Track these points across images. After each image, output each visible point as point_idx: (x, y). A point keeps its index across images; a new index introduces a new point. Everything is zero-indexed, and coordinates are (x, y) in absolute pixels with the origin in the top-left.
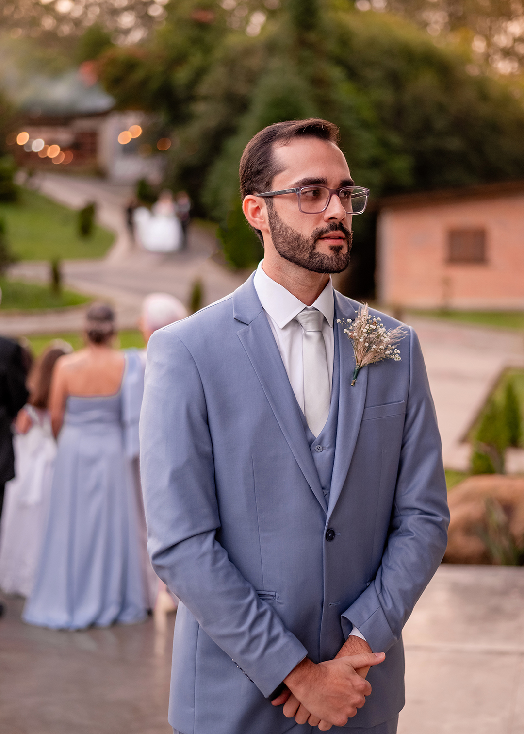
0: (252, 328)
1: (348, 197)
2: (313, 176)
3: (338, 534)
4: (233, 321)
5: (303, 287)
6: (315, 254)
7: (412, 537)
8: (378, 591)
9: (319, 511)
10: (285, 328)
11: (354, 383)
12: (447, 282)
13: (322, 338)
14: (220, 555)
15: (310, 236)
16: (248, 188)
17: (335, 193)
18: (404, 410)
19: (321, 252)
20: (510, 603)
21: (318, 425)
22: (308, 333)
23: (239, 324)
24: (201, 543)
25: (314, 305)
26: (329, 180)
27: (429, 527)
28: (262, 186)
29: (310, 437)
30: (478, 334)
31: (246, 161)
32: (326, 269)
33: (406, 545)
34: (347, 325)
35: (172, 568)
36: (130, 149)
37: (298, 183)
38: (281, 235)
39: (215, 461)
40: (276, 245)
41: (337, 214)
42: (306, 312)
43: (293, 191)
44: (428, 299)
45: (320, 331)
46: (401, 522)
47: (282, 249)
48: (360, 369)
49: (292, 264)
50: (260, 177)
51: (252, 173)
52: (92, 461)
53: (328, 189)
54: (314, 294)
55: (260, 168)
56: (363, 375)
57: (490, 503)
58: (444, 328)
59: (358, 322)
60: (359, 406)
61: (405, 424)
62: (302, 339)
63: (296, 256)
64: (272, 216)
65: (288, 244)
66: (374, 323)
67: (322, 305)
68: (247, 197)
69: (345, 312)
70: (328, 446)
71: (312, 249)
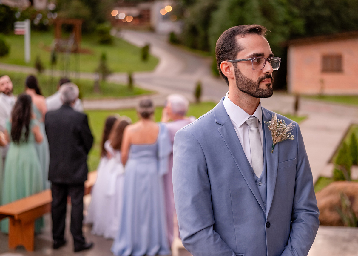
0: (225, 126)
2: (258, 52)
3: (271, 224)
4: (215, 124)
5: (249, 106)
6: (259, 89)
7: (304, 223)
8: (291, 249)
9: (262, 213)
10: (241, 126)
11: (273, 151)
12: (322, 81)
13: (258, 131)
14: (216, 237)
15: (256, 81)
16: (223, 58)
17: (267, 60)
18: (296, 163)
19: (262, 88)
20: (352, 246)
21: (259, 172)
22: (251, 129)
23: (218, 124)
24: (208, 232)
25: (254, 115)
26: (264, 54)
27: (311, 217)
28: (230, 57)
29: (256, 178)
30: (337, 107)
32: (264, 96)
33: (301, 227)
34: (268, 124)
35: (194, 244)
36: (166, 17)
37: (251, 56)
38: (242, 81)
39: (212, 192)
40: (238, 85)
41: (270, 71)
42: (250, 118)
43: (250, 60)
44: (313, 90)
45: (257, 128)
46: (297, 216)
47: (241, 87)
48: (275, 144)
49: (245, 94)
50: (231, 52)
51: (225, 50)
52: (143, 176)
53: (264, 58)
54: (254, 109)
55: (230, 48)
56: (276, 148)
57: (342, 195)
58: (321, 104)
59: (274, 122)
60: (276, 162)
61: (296, 169)
62: (249, 131)
63: (249, 91)
64: (237, 71)
65: (245, 85)
66: (281, 123)
67: (257, 114)
68: (223, 62)
69: (267, 116)
70: (264, 182)
71: (257, 87)
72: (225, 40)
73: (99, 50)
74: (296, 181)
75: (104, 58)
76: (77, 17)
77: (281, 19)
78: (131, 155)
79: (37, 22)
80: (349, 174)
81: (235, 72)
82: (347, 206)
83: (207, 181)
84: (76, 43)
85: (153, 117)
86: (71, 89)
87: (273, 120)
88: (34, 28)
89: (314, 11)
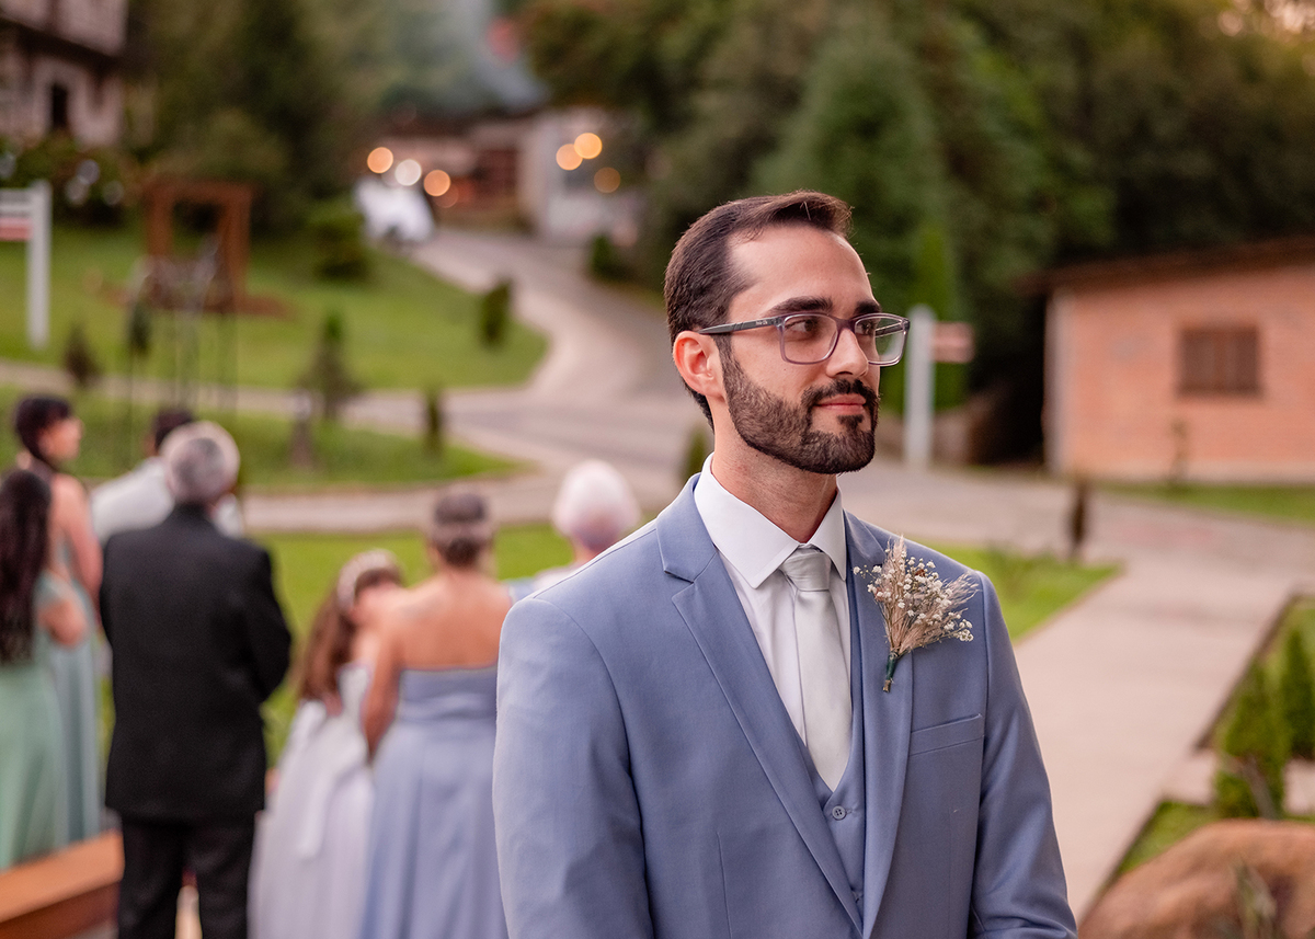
0: (700, 588)
1: (870, 334)
2: (805, 295)
4: (663, 578)
5: (791, 504)
6: (813, 435)
9: (848, 931)
10: (762, 587)
11: (889, 685)
12: (1180, 430)
13: (830, 604)
15: (799, 401)
16: (684, 319)
17: (847, 327)
18: (982, 731)
19: (822, 429)
21: (835, 770)
22: (805, 595)
23: (674, 580)
25: (812, 541)
26: (835, 303)
28: (709, 315)
29: (821, 791)
30: (1240, 531)
31: (678, 271)
34: (871, 578)
36: (580, 179)
37: (778, 309)
38: (747, 404)
39: (647, 846)
40: (738, 424)
41: (852, 365)
42: (799, 555)
43: (771, 322)
44: (1146, 462)
45: (827, 591)
47: (750, 430)
48: (899, 658)
49: (769, 458)
50: (707, 298)
51: (690, 292)
52: (447, 792)
53: (835, 318)
54: (812, 519)
55: (706, 282)
56: (904, 671)
57: (1244, 873)
58: (1175, 519)
59: (893, 571)
60: (901, 729)
61: (984, 758)
62: (793, 605)
63: (777, 442)
64: (731, 370)
65: (760, 421)
66: (921, 573)
67: (827, 538)
68: (683, 335)
69: (864, 549)
70: (854, 807)
71: (805, 425)
72: (693, 253)
73: (316, 302)
74: (984, 805)
75: (333, 332)
76: (236, 176)
77: (1020, 188)
78: (402, 709)
79: (78, 192)
80: (1277, 794)
81: (726, 373)
82: (1260, 919)
83: (629, 803)
84: (223, 272)
85: (488, 561)
86: (209, 448)
87: (890, 562)
88: (64, 216)
89: (1147, 161)
